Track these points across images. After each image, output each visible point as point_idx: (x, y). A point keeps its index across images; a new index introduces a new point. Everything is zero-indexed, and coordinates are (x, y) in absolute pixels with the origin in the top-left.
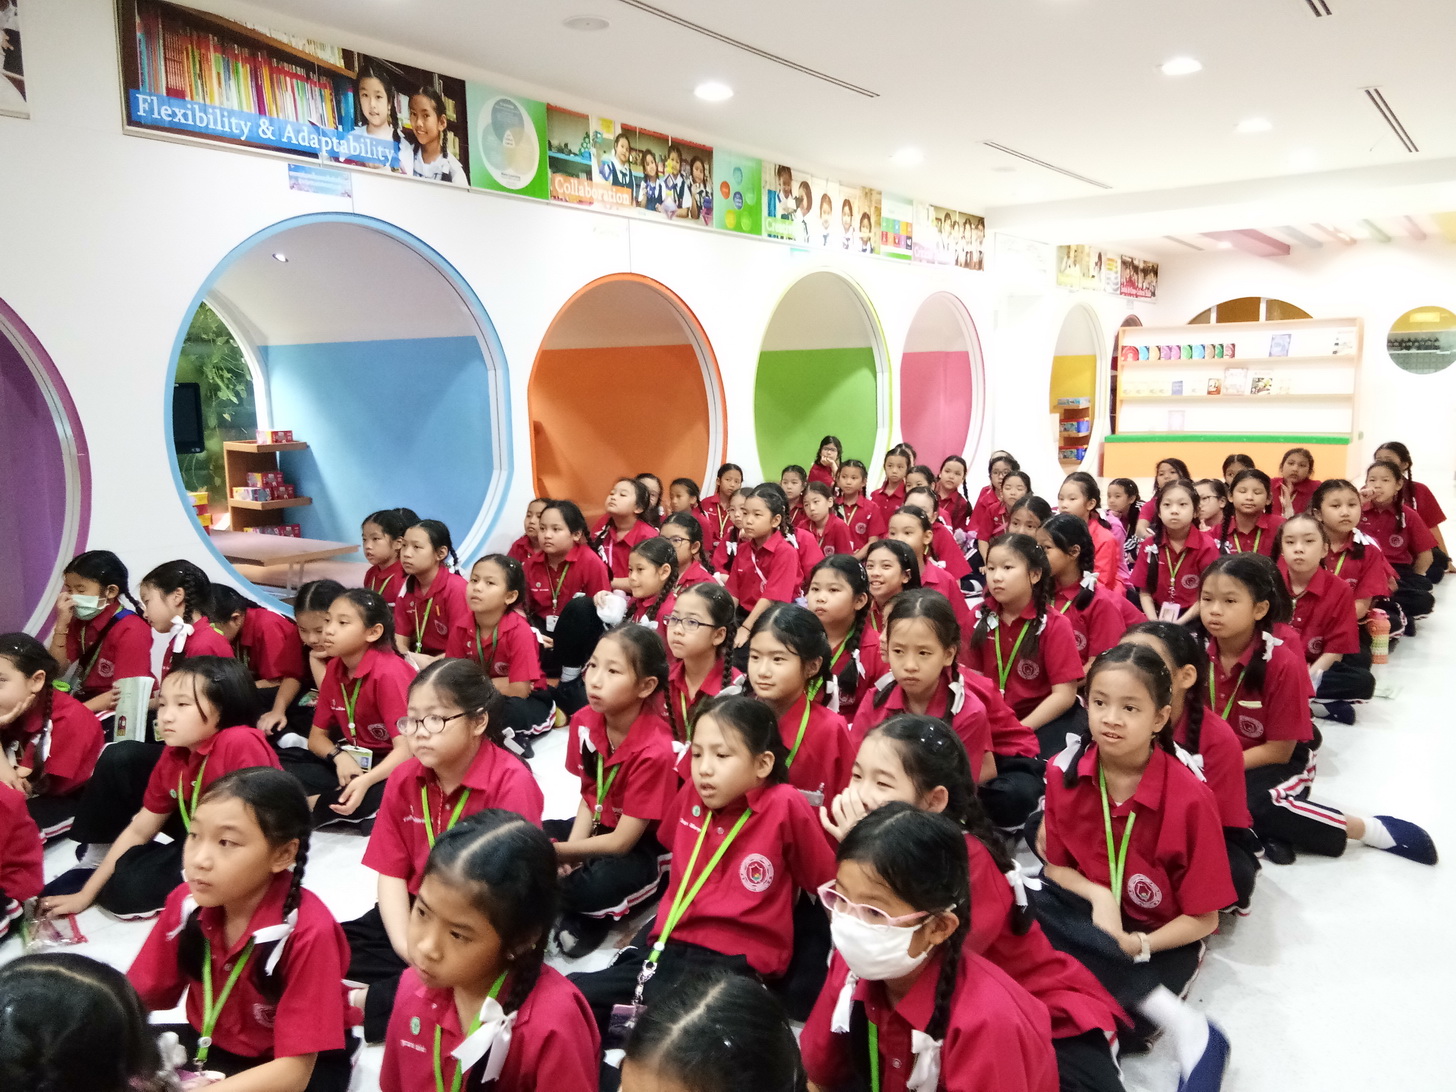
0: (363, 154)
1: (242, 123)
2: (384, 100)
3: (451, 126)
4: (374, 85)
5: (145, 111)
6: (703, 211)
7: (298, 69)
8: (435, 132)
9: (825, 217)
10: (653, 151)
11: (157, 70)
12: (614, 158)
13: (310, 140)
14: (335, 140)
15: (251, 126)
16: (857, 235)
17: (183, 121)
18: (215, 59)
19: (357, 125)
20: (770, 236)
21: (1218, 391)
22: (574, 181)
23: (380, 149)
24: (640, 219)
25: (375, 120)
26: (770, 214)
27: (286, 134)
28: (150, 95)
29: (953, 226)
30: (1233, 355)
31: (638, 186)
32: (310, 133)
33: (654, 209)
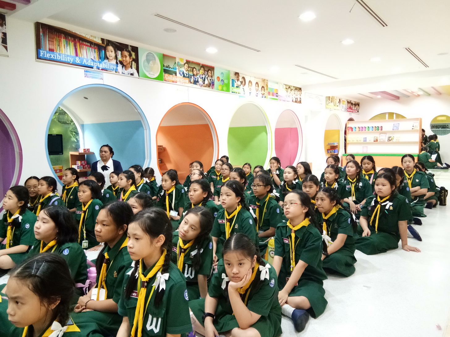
0: (107, 68)
1: (71, 59)
2: (114, 52)
3: (134, 60)
4: (110, 48)
5: (42, 55)
6: (211, 85)
7: (88, 43)
8: (129, 62)
9: (250, 87)
10: (196, 68)
11: (46, 43)
12: (183, 69)
13: (91, 63)
14: (98, 64)
15: (73, 60)
16: (260, 93)
17: (53, 58)
18: (63, 41)
19: (105, 59)
20: (232, 92)
21: (377, 141)
22: (171, 76)
23: (112, 66)
24: (192, 87)
25: (110, 58)
26: (232, 86)
27: (84, 62)
28: (44, 51)
29: (291, 90)
30: (382, 130)
31: (191, 77)
32: (91, 62)
33: (196, 84)
